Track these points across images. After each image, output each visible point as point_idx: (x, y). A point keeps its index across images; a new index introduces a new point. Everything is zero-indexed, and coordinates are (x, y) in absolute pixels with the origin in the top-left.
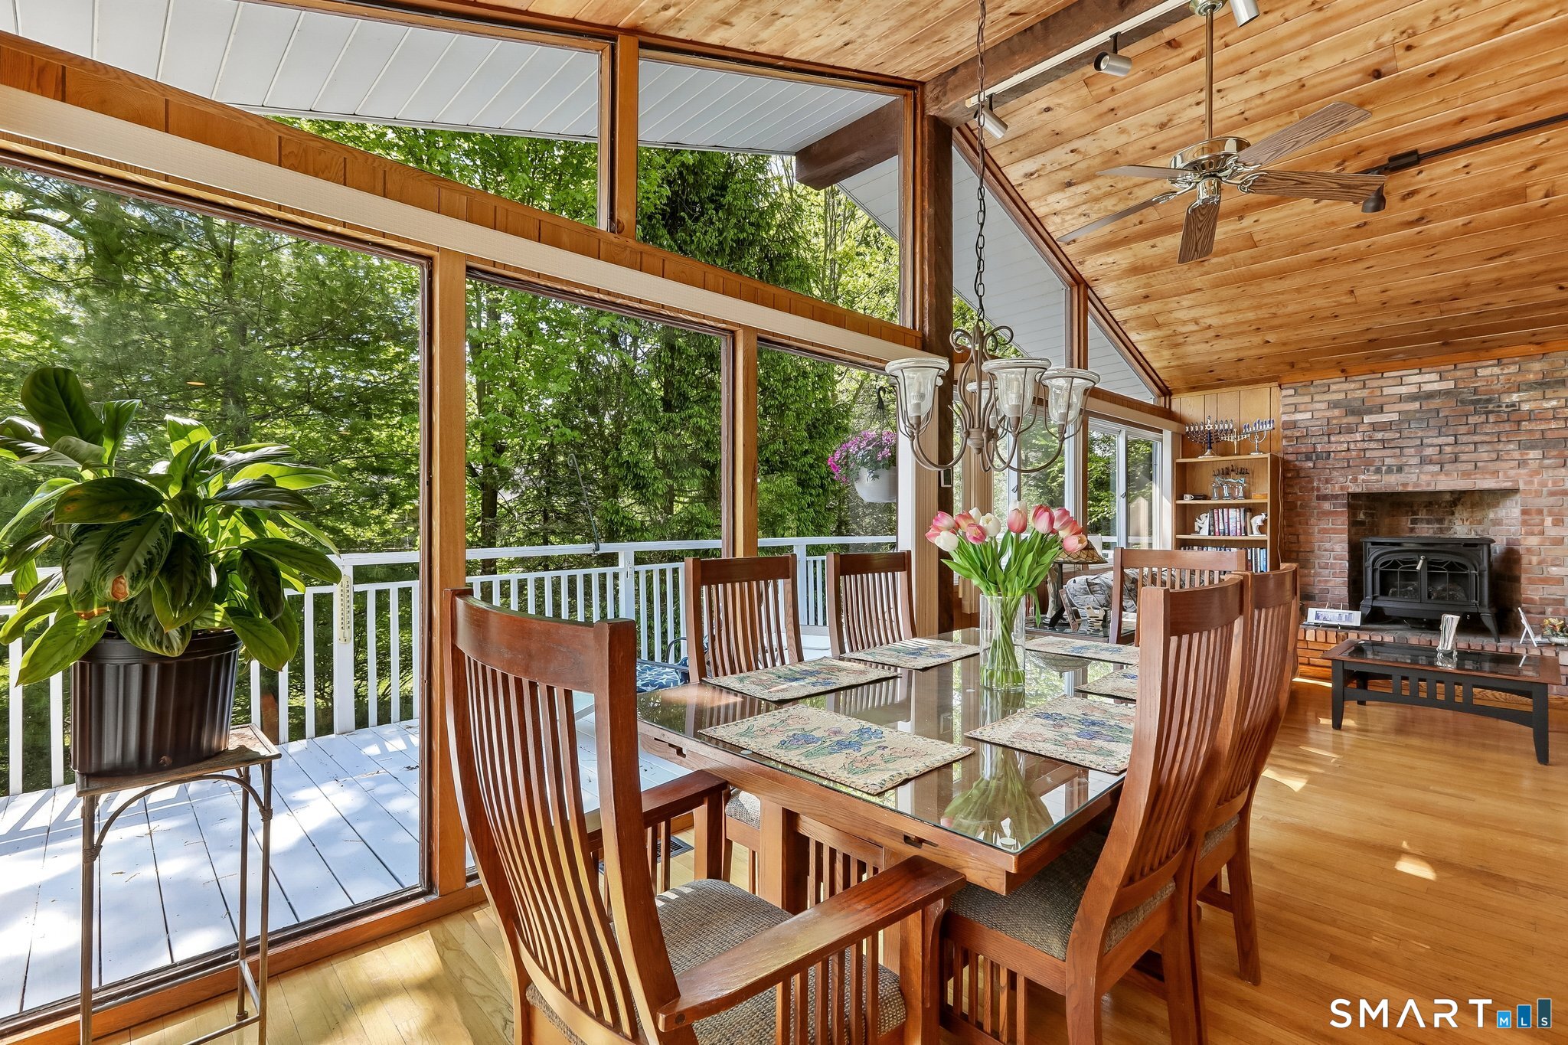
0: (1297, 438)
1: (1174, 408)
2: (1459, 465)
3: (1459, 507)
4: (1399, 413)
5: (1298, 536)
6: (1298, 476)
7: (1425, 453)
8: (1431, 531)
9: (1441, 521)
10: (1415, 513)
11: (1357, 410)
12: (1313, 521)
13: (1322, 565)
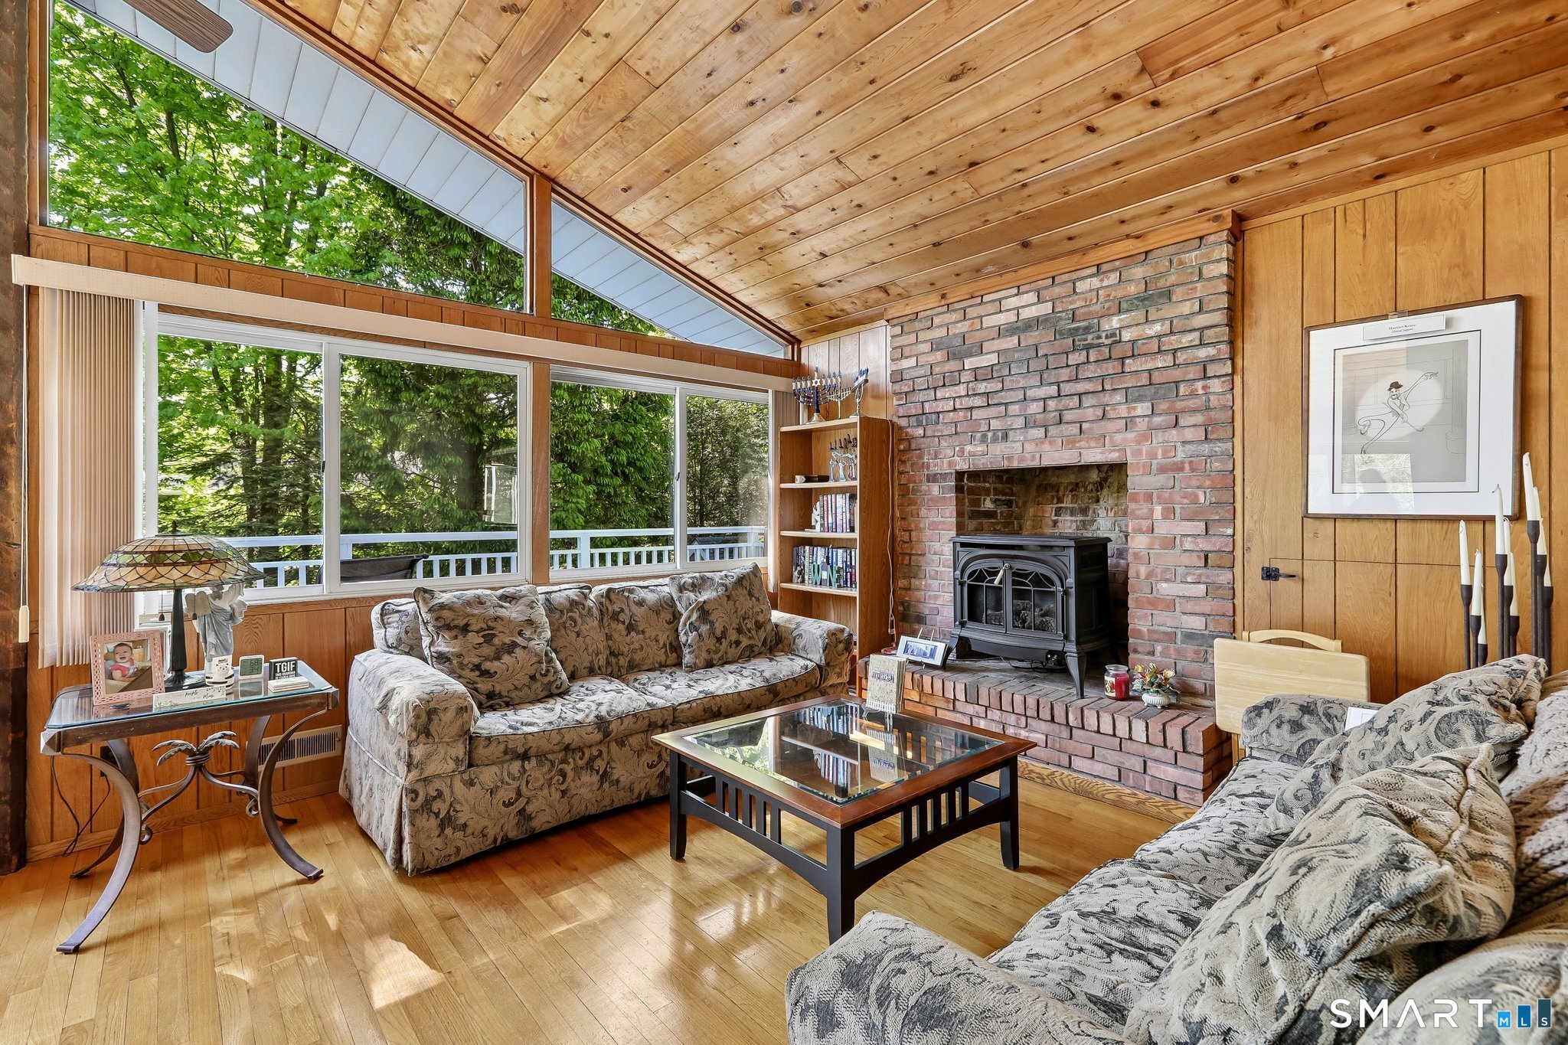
0: (906, 393)
1: (804, 360)
2: (1063, 427)
3: (1105, 491)
4: (998, 352)
5: (910, 531)
6: (909, 449)
7: (1030, 411)
8: (1074, 525)
9: (1084, 511)
10: (1060, 501)
11: (955, 351)
12: (923, 512)
13: (933, 573)
